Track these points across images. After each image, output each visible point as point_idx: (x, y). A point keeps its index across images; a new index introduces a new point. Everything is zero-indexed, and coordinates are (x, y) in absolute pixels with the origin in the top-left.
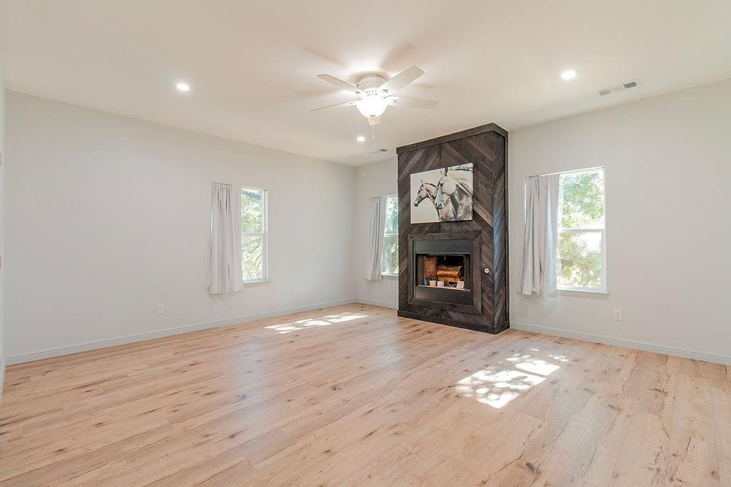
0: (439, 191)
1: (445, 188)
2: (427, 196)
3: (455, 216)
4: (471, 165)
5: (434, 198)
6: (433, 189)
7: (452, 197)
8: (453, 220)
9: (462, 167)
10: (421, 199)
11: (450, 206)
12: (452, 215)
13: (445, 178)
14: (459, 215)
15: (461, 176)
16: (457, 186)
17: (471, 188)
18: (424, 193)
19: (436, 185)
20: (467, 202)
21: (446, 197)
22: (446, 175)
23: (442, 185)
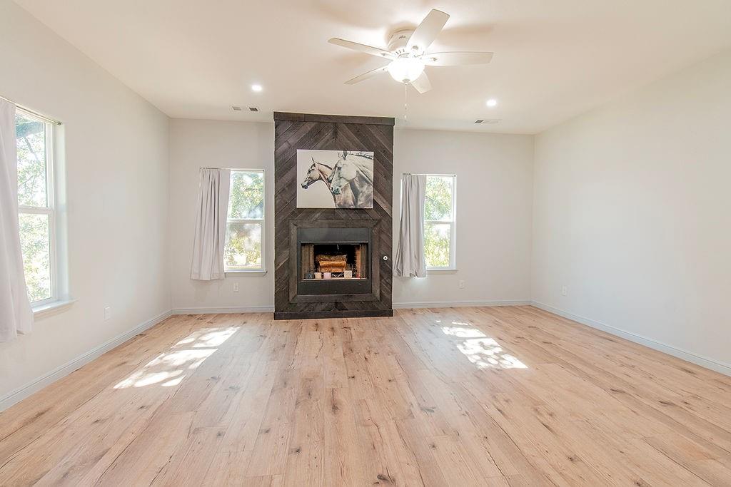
0: (336, 175)
1: (343, 172)
2: (320, 178)
3: (355, 203)
4: (372, 154)
5: (330, 182)
6: (328, 173)
7: (351, 183)
8: (352, 207)
9: (364, 153)
10: (311, 181)
11: (350, 193)
12: (351, 202)
13: (343, 162)
14: (359, 203)
15: (358, 163)
16: (358, 172)
17: (372, 178)
18: (316, 174)
19: (333, 167)
20: (368, 190)
21: (344, 183)
22: (345, 159)
23: (339, 168)
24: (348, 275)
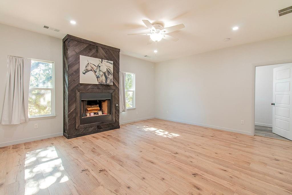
0: (98, 70)
1: (101, 68)
2: (91, 70)
3: (106, 82)
4: (112, 62)
5: (96, 72)
6: (95, 68)
7: (104, 73)
8: (105, 84)
9: (109, 61)
10: (87, 71)
11: (104, 77)
12: (104, 82)
13: (101, 64)
14: (108, 82)
15: (107, 65)
16: (107, 69)
17: (112, 72)
18: (89, 68)
19: (97, 66)
20: (111, 77)
21: (101, 73)
22: (102, 63)
23: (100, 67)
24: (100, 113)
